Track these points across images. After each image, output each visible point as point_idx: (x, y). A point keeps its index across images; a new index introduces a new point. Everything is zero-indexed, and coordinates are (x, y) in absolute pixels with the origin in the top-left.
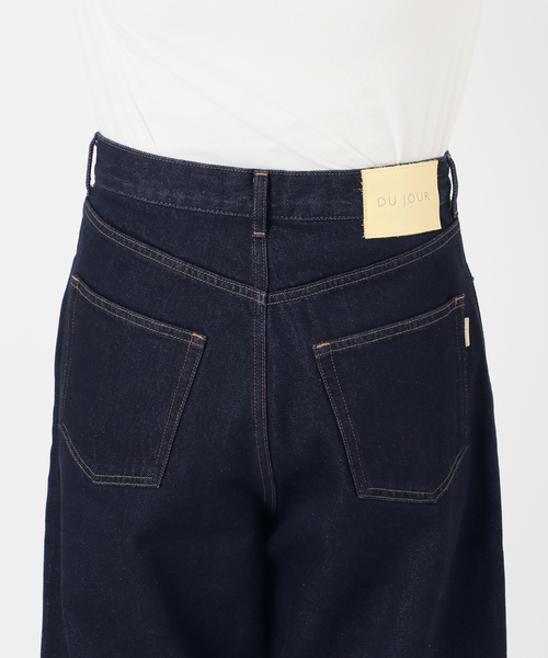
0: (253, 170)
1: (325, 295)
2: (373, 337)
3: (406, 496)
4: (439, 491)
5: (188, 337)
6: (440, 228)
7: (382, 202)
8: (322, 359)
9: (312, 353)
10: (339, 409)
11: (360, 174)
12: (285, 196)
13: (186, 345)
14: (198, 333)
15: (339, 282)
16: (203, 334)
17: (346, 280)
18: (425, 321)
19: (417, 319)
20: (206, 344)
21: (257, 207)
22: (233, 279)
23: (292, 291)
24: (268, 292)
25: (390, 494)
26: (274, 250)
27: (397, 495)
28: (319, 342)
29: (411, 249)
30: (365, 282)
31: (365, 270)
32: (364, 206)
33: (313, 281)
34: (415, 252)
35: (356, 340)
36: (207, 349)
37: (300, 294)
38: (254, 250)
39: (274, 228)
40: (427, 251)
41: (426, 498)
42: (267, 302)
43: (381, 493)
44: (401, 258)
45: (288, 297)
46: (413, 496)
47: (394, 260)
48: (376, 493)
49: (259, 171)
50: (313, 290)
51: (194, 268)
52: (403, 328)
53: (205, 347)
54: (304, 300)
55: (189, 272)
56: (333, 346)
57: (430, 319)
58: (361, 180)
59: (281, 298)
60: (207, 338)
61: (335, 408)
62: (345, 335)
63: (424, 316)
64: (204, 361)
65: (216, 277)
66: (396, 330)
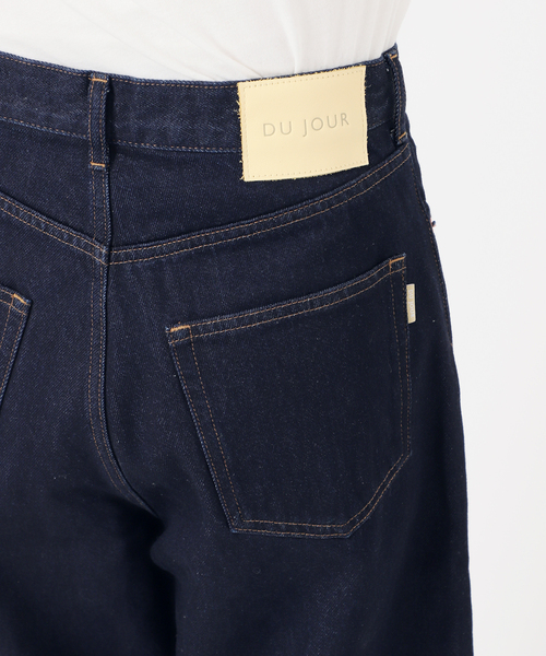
0: (89, 73)
1: (189, 256)
2: (252, 319)
3: (302, 529)
4: (353, 523)
5: (9, 299)
6: (367, 163)
7: (269, 129)
8: (178, 347)
9: (165, 338)
10: (201, 417)
11: (236, 88)
12: (132, 115)
13: (6, 309)
14: (21, 294)
15: (208, 240)
16: (26, 297)
17: (218, 238)
18: (332, 297)
19: (321, 294)
20: (30, 310)
21: (93, 128)
22: (66, 224)
23: (143, 248)
24: (110, 248)
25: (278, 528)
26: (119, 188)
27: (289, 529)
28: (175, 323)
29: (312, 197)
30: (246, 240)
31: (245, 225)
32: (243, 135)
33: (171, 236)
34: (318, 202)
35: (227, 323)
36: (32, 317)
37: (153, 253)
38: (92, 185)
39: (120, 158)
40: (339, 199)
41: (333, 532)
42: (109, 261)
43: (263, 527)
44: (298, 210)
45: (138, 256)
46: (312, 530)
47: (288, 213)
48: (256, 526)
49: (98, 74)
50: (173, 248)
51: (15, 205)
52: (298, 308)
53: (29, 314)
54: (159, 262)
55: (10, 208)
56: (195, 331)
57: (341, 294)
58: (238, 98)
59: (128, 256)
60: (32, 303)
61: (194, 415)
62: (212, 315)
63: (331, 291)
64: (28, 333)
65: (43, 219)
66: (288, 310)
